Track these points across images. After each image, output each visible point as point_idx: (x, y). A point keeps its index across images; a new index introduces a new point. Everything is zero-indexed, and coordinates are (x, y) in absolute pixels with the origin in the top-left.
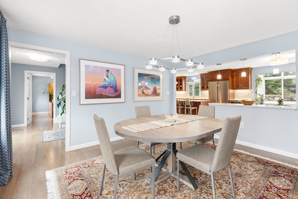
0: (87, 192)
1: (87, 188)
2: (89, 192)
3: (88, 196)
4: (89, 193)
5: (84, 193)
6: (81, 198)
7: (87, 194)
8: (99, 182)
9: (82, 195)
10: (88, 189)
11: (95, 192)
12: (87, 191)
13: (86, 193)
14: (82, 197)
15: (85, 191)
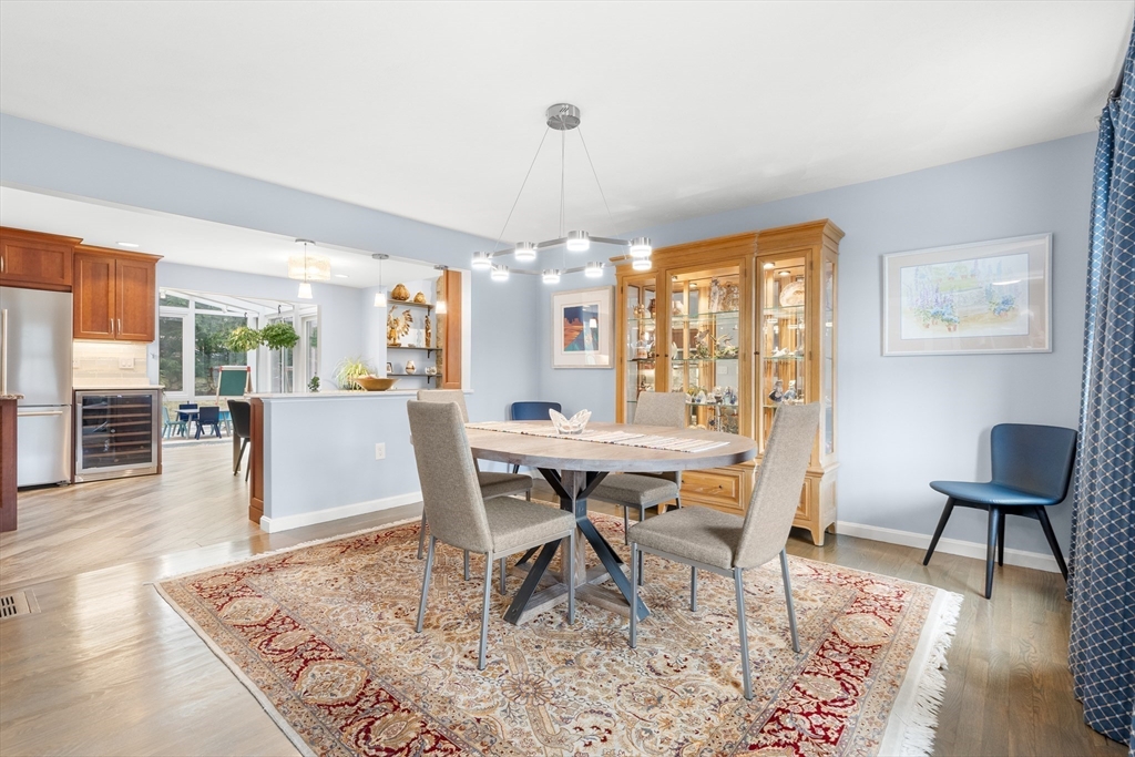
0: (769, 736)
1: (753, 747)
2: (762, 731)
3: (779, 724)
4: (765, 730)
5: (777, 744)
6: (800, 739)
7: (774, 730)
8: (694, 729)
9: (790, 744)
10: (755, 742)
11: (749, 716)
12: (765, 738)
13: (774, 739)
14: (796, 736)
15: (766, 745)
